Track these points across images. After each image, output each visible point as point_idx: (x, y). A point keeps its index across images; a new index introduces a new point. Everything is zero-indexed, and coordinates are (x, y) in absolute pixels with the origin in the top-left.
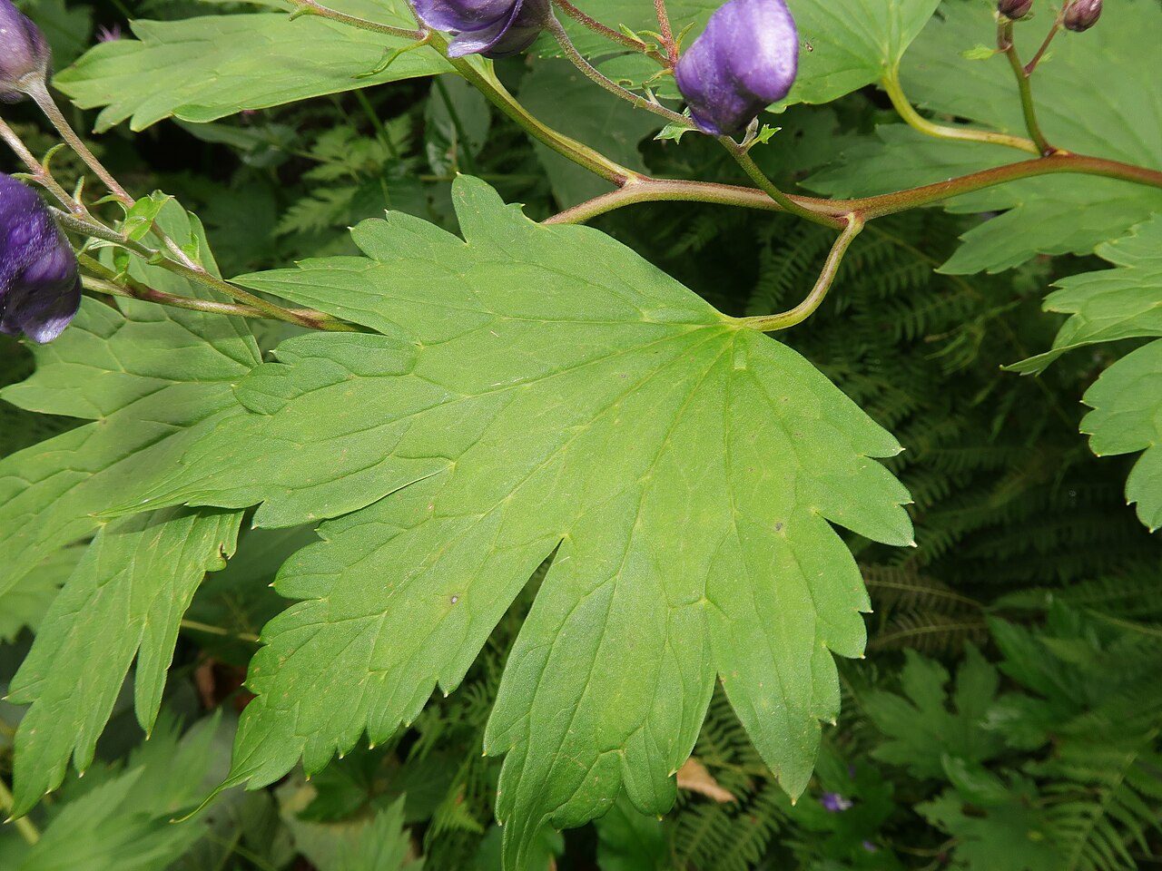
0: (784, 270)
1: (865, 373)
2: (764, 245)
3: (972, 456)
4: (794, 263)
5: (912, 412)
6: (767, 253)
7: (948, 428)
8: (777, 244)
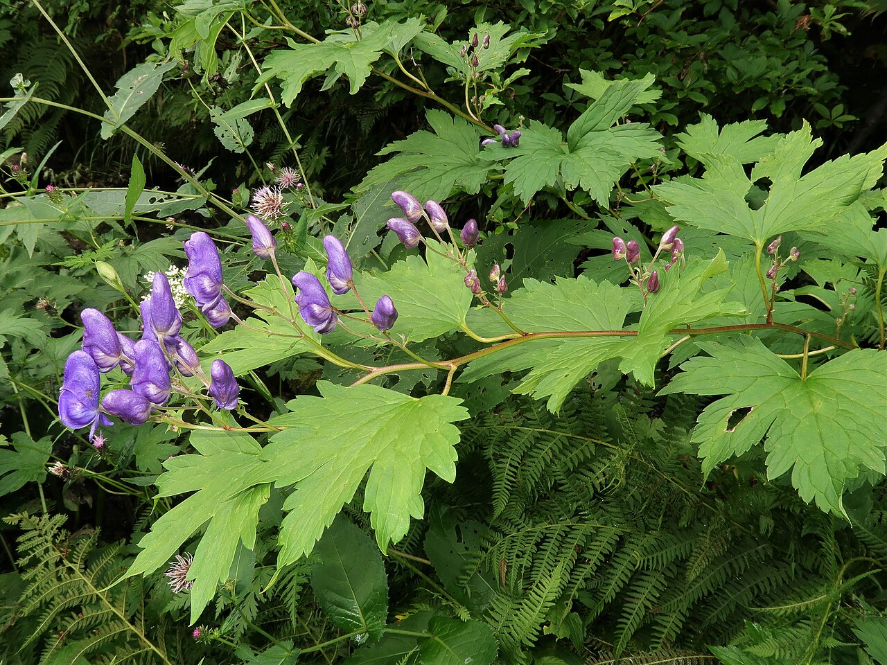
0: (507, 471)
1: (581, 520)
2: (490, 459)
3: (670, 553)
4: (510, 465)
5: (620, 537)
6: (493, 464)
7: (648, 540)
8: (498, 457)
